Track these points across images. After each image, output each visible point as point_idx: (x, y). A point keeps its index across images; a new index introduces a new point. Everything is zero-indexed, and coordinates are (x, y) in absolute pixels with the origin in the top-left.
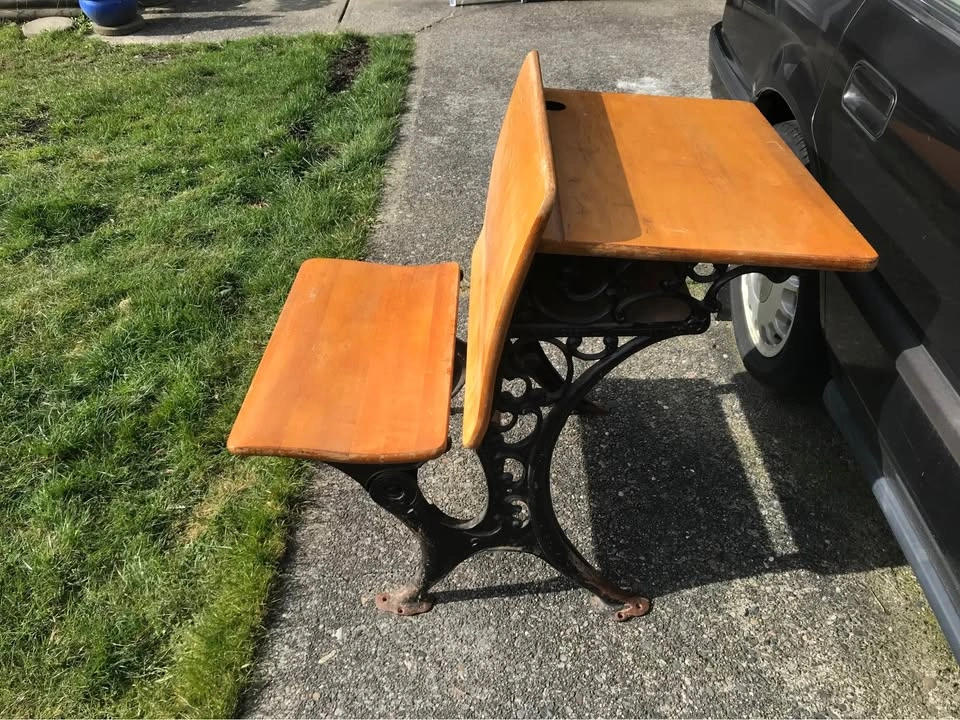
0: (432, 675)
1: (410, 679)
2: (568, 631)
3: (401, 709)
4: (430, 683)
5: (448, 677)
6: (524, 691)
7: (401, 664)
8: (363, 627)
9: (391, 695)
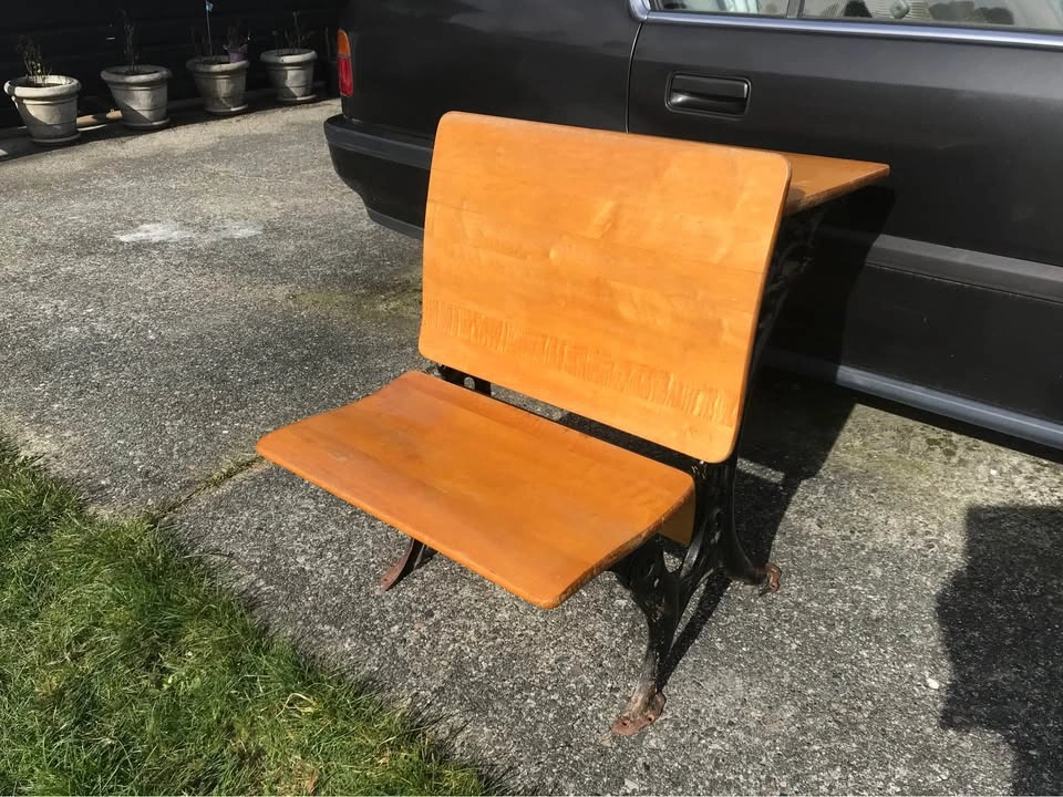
0: (741, 735)
1: (735, 753)
2: (762, 624)
3: (763, 777)
4: (750, 741)
5: (752, 725)
6: (803, 682)
7: (711, 752)
8: (640, 760)
9: (741, 777)
